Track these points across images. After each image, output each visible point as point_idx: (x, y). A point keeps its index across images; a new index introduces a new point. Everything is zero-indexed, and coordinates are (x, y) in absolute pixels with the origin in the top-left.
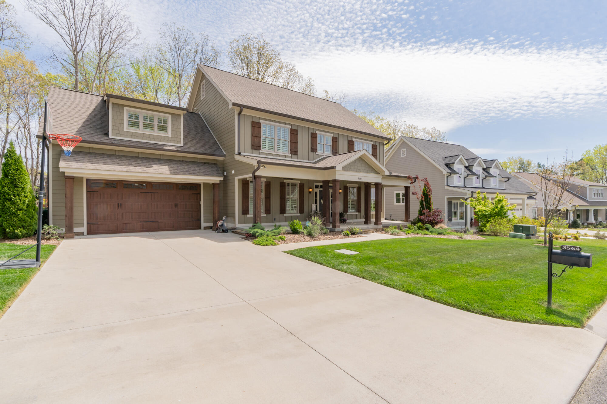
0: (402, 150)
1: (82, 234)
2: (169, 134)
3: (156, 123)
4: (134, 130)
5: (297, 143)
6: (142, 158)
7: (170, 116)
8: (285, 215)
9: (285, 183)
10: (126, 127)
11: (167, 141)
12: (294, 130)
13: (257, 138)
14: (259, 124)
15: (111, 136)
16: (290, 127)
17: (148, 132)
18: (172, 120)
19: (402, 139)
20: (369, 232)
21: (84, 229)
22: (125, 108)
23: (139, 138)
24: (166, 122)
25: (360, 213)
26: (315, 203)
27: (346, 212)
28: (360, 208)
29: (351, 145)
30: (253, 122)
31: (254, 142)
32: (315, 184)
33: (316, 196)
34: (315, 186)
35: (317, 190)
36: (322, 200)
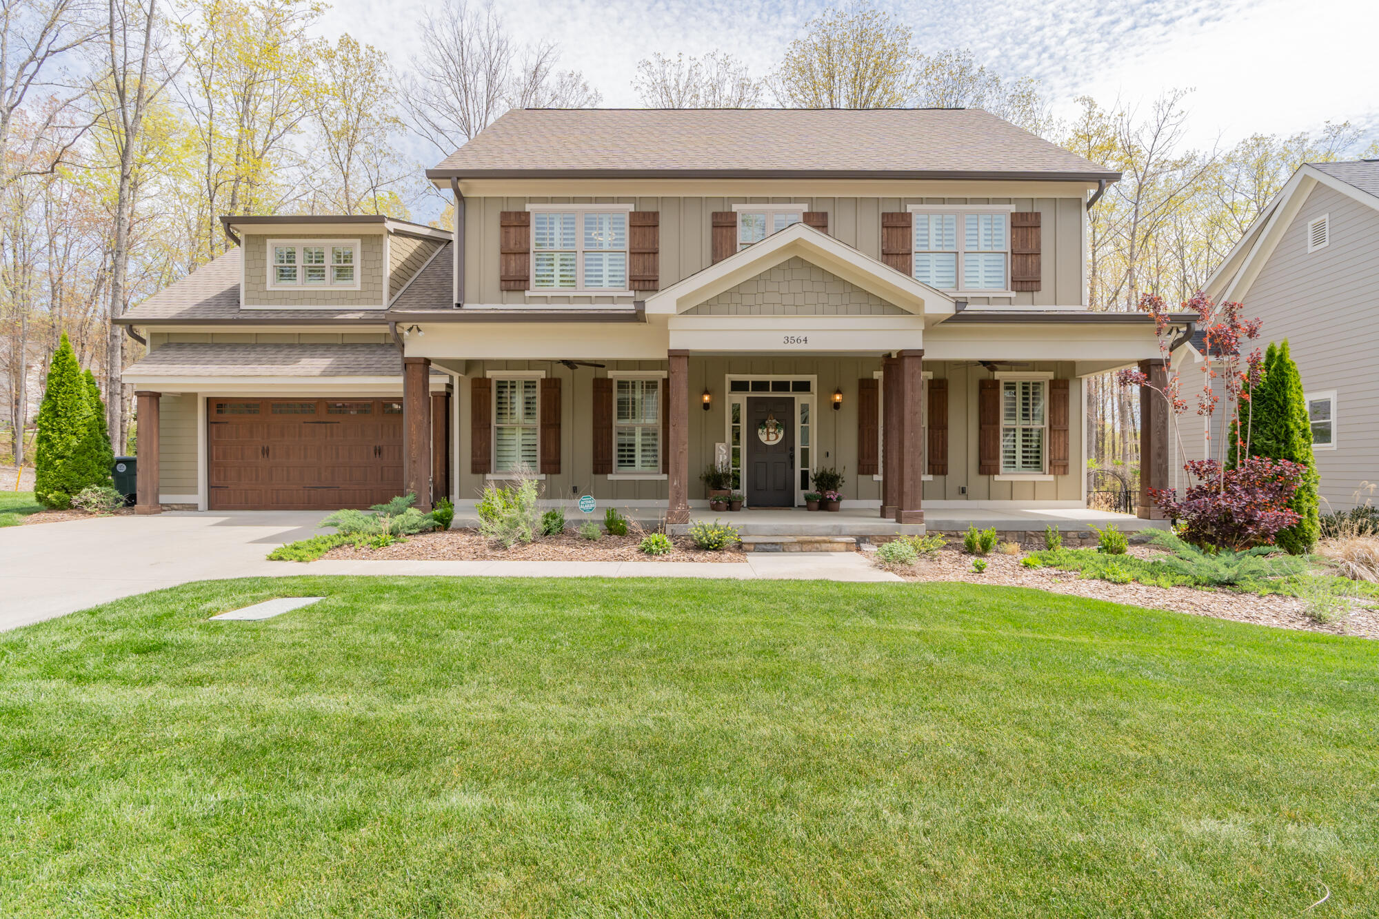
0: (1310, 224)
1: (193, 507)
2: (356, 284)
3: (329, 261)
4: (287, 286)
5: (656, 253)
6: (278, 346)
7: (358, 241)
8: (610, 477)
9: (611, 380)
10: (271, 282)
11: (352, 302)
12: (645, 215)
13: (518, 256)
14: (523, 218)
15: (243, 306)
16: (631, 207)
17: (315, 286)
18: (363, 252)
19: (1306, 178)
20: (824, 546)
21: (201, 497)
22: (269, 242)
23: (295, 301)
24: (348, 258)
25: (941, 478)
26: (727, 441)
27: (868, 474)
28: (942, 457)
29: (900, 231)
30: (505, 215)
31: (507, 270)
32: (731, 377)
33: (736, 420)
34: (728, 386)
35: (741, 398)
36: (760, 431)
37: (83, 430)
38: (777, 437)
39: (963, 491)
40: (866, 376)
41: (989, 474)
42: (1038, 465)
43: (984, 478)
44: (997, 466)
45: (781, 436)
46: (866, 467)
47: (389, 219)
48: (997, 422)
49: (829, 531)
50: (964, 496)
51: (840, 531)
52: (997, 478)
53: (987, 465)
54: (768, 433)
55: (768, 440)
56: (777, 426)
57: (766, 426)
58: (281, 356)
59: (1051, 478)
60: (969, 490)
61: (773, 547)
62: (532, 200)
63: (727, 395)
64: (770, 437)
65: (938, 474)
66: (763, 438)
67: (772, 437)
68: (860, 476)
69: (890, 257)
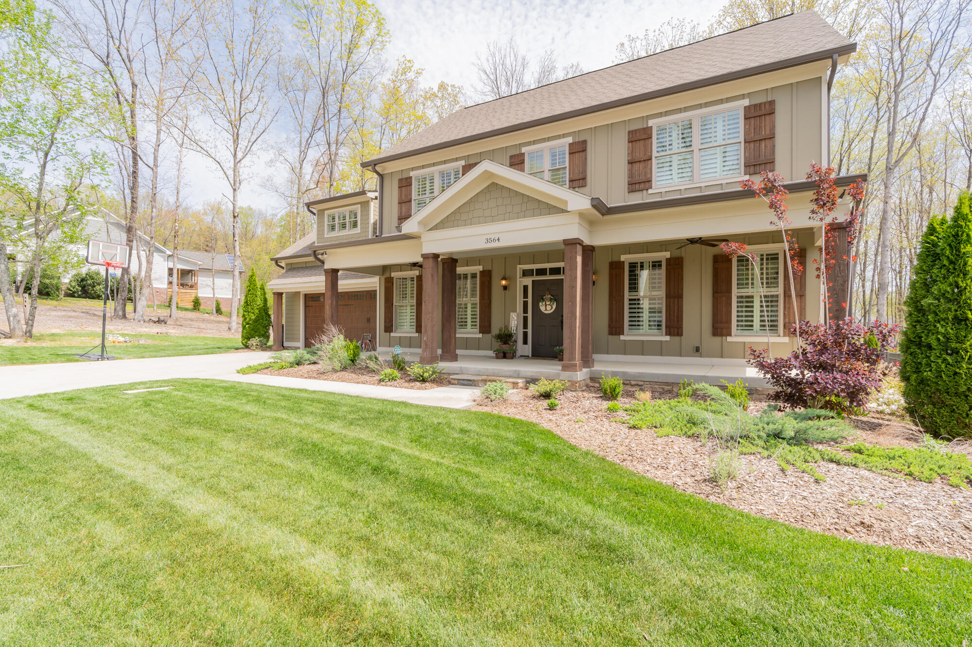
1: (298, 348)
2: (359, 229)
3: (348, 219)
4: (332, 234)
7: (359, 206)
10: (326, 233)
13: (406, 204)
14: (409, 180)
16: (463, 163)
17: (343, 233)
18: (361, 211)
21: (301, 344)
22: (326, 212)
25: (677, 338)
26: (518, 311)
27: (616, 334)
28: (678, 322)
29: (642, 143)
30: (400, 180)
31: (401, 213)
32: (521, 267)
33: (525, 295)
34: (519, 273)
35: (528, 281)
36: (540, 304)
37: (257, 311)
38: (552, 308)
39: (697, 349)
40: (615, 259)
41: (722, 335)
42: (774, 327)
43: (718, 339)
44: (730, 328)
45: (554, 307)
46: (614, 329)
47: (369, 191)
48: (729, 291)
49: (511, 374)
50: (698, 354)
51: (519, 375)
52: (729, 339)
53: (720, 328)
54: (546, 305)
55: (546, 310)
56: (551, 300)
57: (543, 300)
58: (306, 272)
59: (786, 339)
60: (703, 349)
61: (469, 382)
62: (413, 169)
63: (518, 280)
64: (547, 308)
65: (674, 335)
66: (542, 308)
67: (549, 307)
68: (610, 337)
69: (634, 164)
